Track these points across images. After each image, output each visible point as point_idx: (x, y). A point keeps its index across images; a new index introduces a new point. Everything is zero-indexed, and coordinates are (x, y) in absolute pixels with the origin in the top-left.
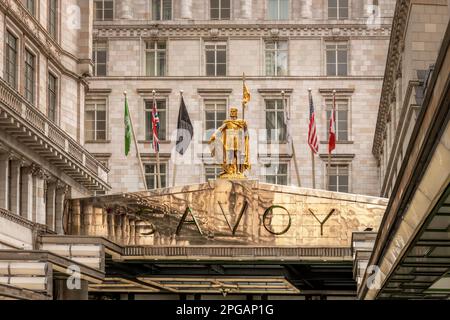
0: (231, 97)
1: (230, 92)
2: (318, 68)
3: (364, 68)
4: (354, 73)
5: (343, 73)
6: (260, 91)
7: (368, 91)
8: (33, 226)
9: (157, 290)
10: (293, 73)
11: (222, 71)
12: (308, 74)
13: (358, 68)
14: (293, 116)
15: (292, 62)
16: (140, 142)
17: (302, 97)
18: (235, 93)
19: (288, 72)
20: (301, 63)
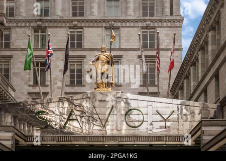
0: (85, 60)
2: (138, 44)
3: (165, 44)
5: (153, 46)
15: (122, 41)
16: (29, 86)
17: (127, 60)
18: (88, 58)
19: (120, 46)
20: (127, 41)
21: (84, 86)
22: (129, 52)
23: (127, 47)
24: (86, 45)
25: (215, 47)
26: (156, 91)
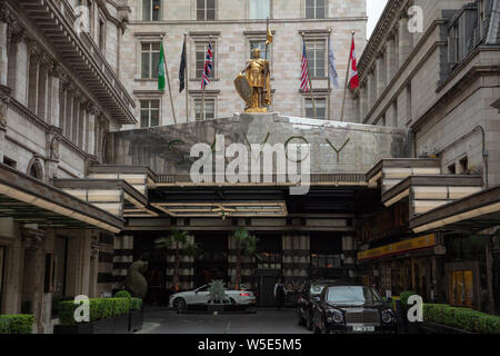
0: (219, 39)
1: (218, 34)
2: (298, 12)
3: (340, 11)
4: (331, 15)
5: (322, 15)
6: (245, 34)
7: (344, 31)
8: (85, 156)
9: (156, 215)
10: (275, 17)
11: (212, 15)
12: (290, 17)
13: (334, 11)
14: (275, 55)
15: (274, 7)
16: (136, 80)
17: (283, 38)
18: (224, 36)
19: (271, 15)
20: (283, 7)
21: (217, 80)
22: (286, 25)
23: (283, 17)
24: (221, 15)
25: (407, 43)
26: (326, 87)
